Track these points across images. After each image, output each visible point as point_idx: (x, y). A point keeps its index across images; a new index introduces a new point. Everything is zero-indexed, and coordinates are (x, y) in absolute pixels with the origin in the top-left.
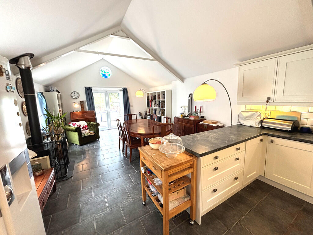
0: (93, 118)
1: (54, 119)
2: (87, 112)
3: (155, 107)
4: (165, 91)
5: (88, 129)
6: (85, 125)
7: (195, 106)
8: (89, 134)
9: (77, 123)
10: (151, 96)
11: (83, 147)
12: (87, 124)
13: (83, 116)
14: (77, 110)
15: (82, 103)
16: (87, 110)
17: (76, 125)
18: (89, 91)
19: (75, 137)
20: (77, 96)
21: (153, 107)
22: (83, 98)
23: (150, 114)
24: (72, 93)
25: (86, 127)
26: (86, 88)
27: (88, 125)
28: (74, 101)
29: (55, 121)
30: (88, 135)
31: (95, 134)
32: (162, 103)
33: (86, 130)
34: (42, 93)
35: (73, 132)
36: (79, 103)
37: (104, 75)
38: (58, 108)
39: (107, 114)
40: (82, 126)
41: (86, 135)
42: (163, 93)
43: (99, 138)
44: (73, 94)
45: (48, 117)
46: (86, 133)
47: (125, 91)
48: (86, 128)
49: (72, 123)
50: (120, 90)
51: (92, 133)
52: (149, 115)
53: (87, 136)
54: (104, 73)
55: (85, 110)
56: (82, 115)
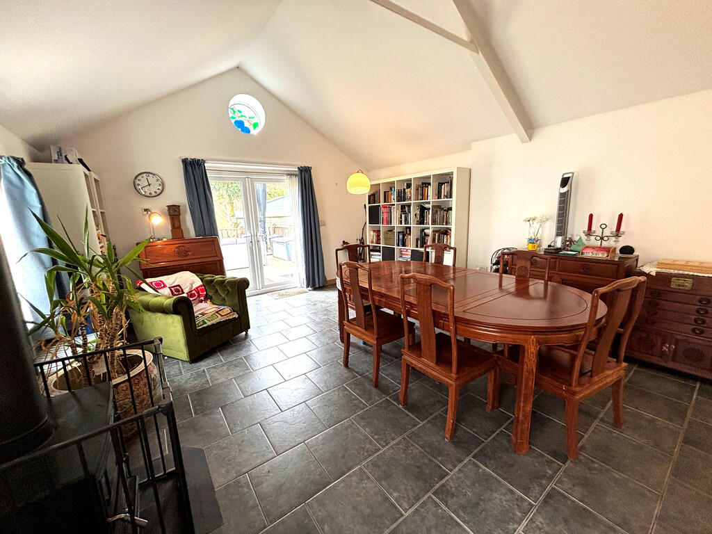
0: (215, 263)
1: (89, 272)
2: (191, 241)
3: (403, 225)
4: (452, 173)
5: (207, 298)
6: (194, 287)
7: (591, 216)
8: (219, 319)
9: (169, 280)
10: (385, 192)
11: (204, 365)
12: (201, 283)
13: (183, 253)
14: (157, 236)
15: (174, 212)
16: (192, 234)
17: (165, 286)
18: (194, 171)
19: (171, 331)
20: (155, 188)
21: (395, 223)
22: (177, 193)
23: (381, 245)
24: (140, 177)
25: (198, 292)
26: (185, 161)
27: (208, 284)
28: (148, 204)
29: (94, 279)
30: (214, 322)
31: (236, 316)
32: (435, 209)
33: (201, 301)
34: (21, 163)
35: (159, 315)
36: (163, 213)
37: (240, 124)
38: (95, 228)
39: (251, 249)
40: (186, 291)
41: (209, 323)
42: (445, 181)
43: (247, 326)
44: (143, 181)
45: (54, 262)
46: (206, 312)
47: (305, 178)
48: (199, 296)
49: (148, 280)
50: (289, 175)
51: (227, 312)
52: (376, 250)
53: (213, 324)
54: (237, 119)
55: (186, 236)
56: (178, 253)
